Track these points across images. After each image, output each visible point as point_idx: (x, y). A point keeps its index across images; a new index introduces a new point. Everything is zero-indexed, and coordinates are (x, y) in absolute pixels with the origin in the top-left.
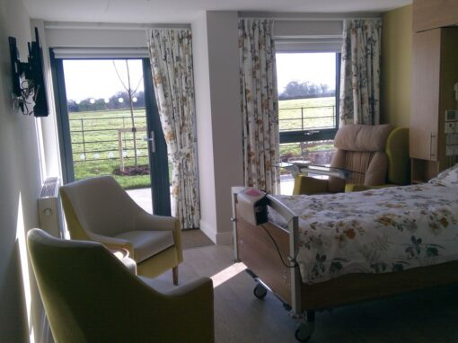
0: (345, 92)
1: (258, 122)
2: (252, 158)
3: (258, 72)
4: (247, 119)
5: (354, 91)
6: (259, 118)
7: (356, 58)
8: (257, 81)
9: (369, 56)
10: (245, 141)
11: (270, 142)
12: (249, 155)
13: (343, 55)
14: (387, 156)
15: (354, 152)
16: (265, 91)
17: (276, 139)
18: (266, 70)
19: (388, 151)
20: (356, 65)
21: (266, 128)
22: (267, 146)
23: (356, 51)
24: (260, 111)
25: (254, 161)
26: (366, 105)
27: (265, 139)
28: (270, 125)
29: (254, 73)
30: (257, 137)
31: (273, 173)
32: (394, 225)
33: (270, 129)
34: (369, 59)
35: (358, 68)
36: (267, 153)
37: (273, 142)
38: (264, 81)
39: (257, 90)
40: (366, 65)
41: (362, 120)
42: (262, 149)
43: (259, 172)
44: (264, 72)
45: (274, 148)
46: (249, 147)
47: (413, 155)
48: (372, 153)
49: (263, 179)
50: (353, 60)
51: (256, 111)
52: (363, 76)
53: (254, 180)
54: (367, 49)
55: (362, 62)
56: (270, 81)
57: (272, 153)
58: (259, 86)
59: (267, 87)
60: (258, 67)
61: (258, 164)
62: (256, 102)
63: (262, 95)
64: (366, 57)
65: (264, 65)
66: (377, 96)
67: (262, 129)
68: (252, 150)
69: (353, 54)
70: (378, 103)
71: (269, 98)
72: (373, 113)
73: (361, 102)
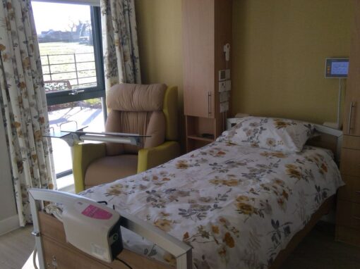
0: (108, 49)
1: (21, 85)
2: (18, 130)
3: (12, 23)
4: (5, 81)
5: (117, 48)
6: (22, 80)
7: (116, 13)
8: (13, 34)
9: (127, 12)
10: (6, 109)
11: (37, 108)
12: (13, 126)
13: (103, 9)
14: (164, 115)
15: (128, 112)
16: (24, 47)
17: (43, 103)
18: (23, 20)
19: (166, 111)
20: (116, 20)
21: (31, 92)
22: (35, 113)
23: (115, 5)
24: (20, 71)
25: (21, 133)
26: (129, 62)
27: (31, 105)
28: (35, 88)
29: (8, 24)
30: (21, 103)
31: (45, 144)
32: (256, 213)
33: (35, 93)
34: (127, 15)
35: (119, 24)
36: (36, 122)
37: (41, 108)
38: (21, 34)
39: (15, 45)
40: (125, 21)
41: (127, 78)
42: (29, 118)
43: (28, 145)
44: (20, 23)
45: (42, 115)
46: (12, 117)
47: (187, 112)
48: (148, 113)
49: (34, 153)
50: (113, 15)
51: (16, 72)
52: (124, 33)
53: (24, 155)
54: (124, 6)
55: (120, 17)
56: (29, 34)
57: (42, 120)
58: (16, 41)
59: (26, 42)
60: (13, 16)
61: (26, 135)
62: (14, 61)
63: (22, 52)
64: (124, 12)
65: (19, 15)
66: (137, 54)
67: (26, 94)
68: (16, 120)
69: (112, 9)
70: (138, 60)
71: (30, 56)
72: (134, 70)
73: (124, 60)
